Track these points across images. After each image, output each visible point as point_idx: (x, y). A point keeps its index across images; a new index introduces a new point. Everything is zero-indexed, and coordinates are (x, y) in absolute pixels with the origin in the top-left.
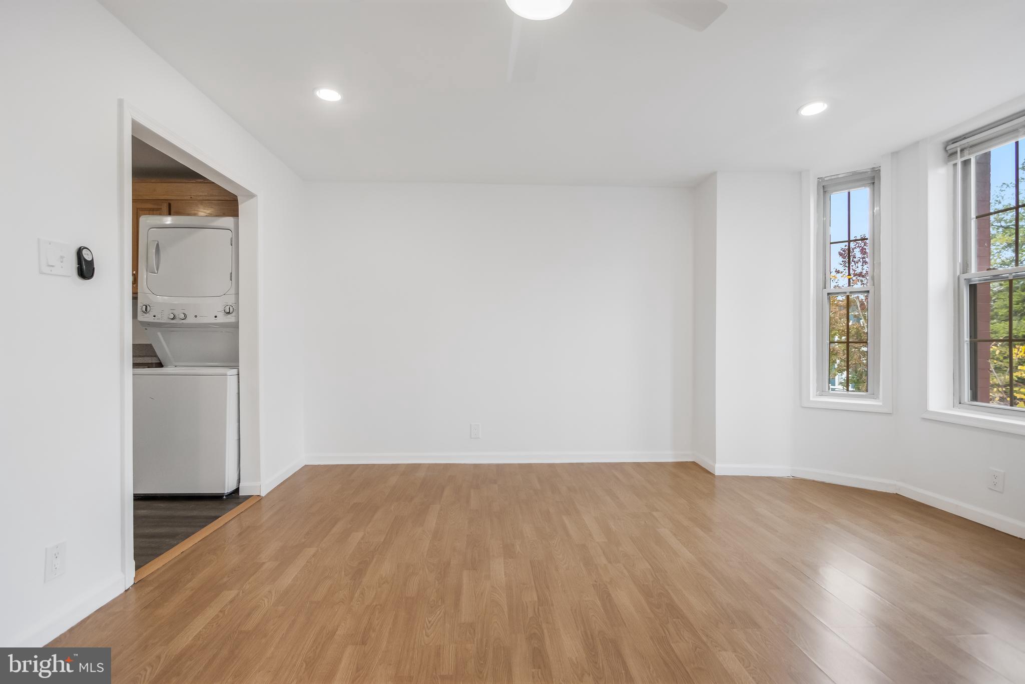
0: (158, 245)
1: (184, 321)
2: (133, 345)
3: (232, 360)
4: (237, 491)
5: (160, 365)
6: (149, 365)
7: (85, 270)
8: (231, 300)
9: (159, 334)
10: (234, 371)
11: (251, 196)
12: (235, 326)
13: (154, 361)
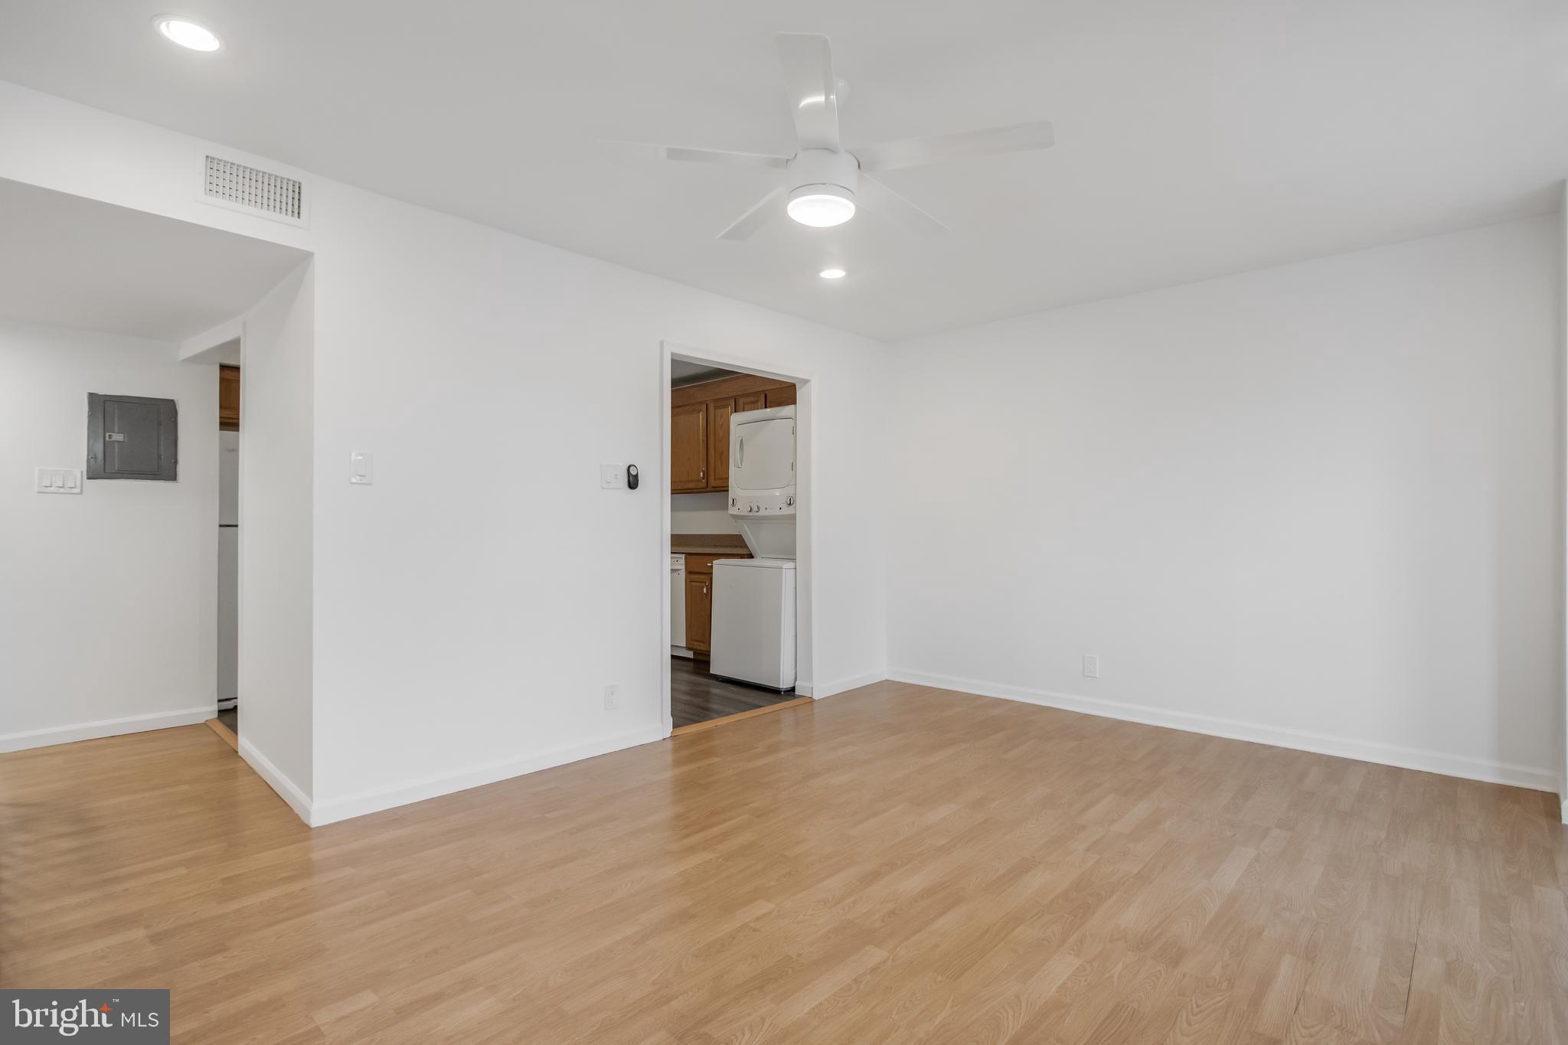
0: (742, 440)
1: (757, 514)
2: (672, 535)
3: (790, 554)
4: (793, 689)
5: (751, 556)
6: (742, 556)
7: (633, 483)
8: (790, 491)
9: (745, 526)
10: (791, 565)
11: (806, 382)
12: (793, 517)
13: (745, 552)
